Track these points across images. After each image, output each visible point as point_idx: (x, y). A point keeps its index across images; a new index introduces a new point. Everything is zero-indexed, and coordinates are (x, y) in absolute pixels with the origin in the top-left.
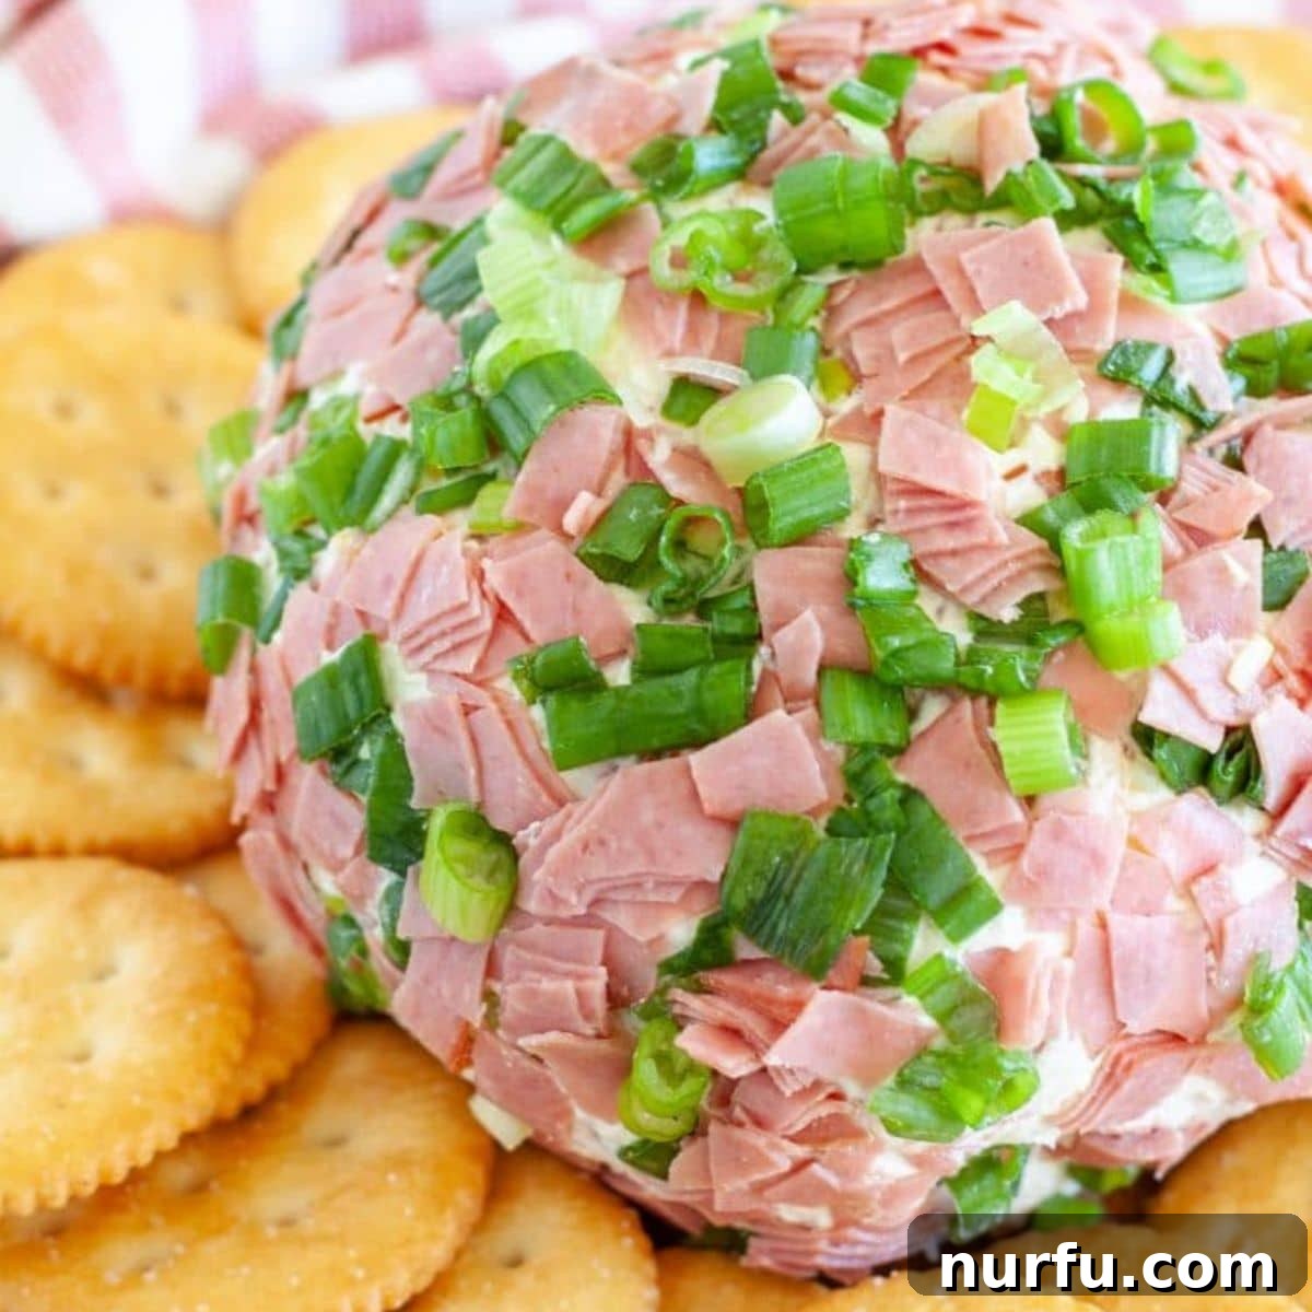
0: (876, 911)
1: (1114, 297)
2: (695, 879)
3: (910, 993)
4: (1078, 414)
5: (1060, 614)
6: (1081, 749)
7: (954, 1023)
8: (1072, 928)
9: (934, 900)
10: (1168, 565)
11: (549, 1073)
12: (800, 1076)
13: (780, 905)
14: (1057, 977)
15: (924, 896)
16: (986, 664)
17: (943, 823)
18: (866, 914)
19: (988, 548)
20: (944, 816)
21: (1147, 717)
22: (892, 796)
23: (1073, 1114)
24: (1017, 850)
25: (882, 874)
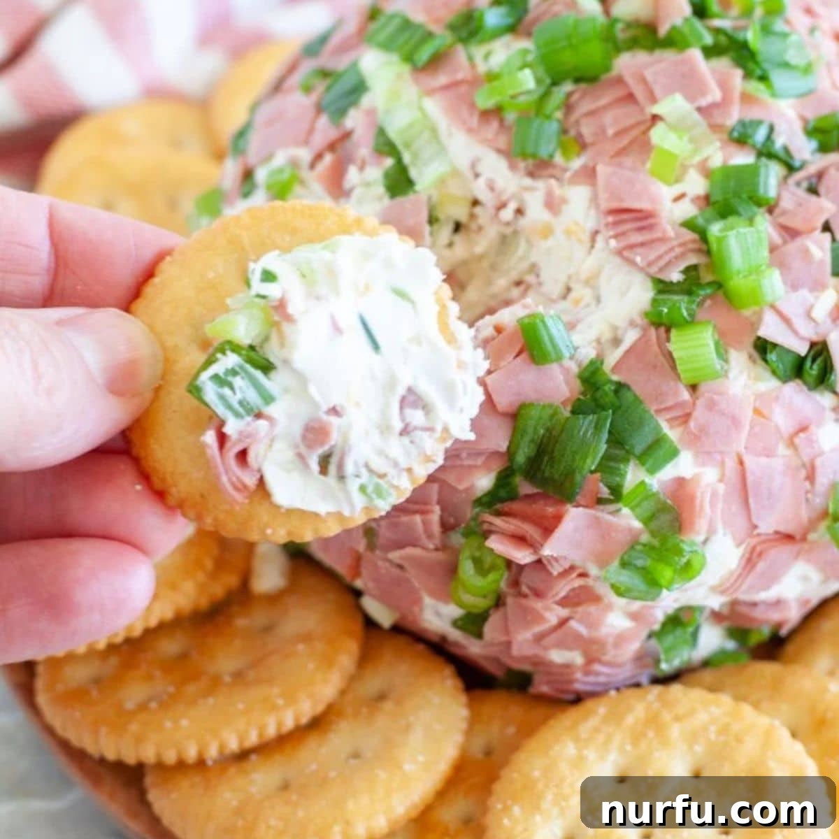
0: (602, 458)
1: (736, 95)
2: (492, 451)
3: (625, 506)
4: (717, 161)
5: (707, 277)
6: (723, 356)
7: (653, 525)
8: (722, 464)
9: (638, 449)
10: (773, 249)
11: (407, 575)
12: (562, 562)
13: (546, 458)
14: (714, 494)
15: (633, 447)
16: (664, 306)
17: (641, 402)
18: (597, 462)
19: (662, 240)
20: (641, 398)
21: (762, 333)
22: (609, 388)
23: (728, 585)
24: (686, 418)
25: (605, 436)
